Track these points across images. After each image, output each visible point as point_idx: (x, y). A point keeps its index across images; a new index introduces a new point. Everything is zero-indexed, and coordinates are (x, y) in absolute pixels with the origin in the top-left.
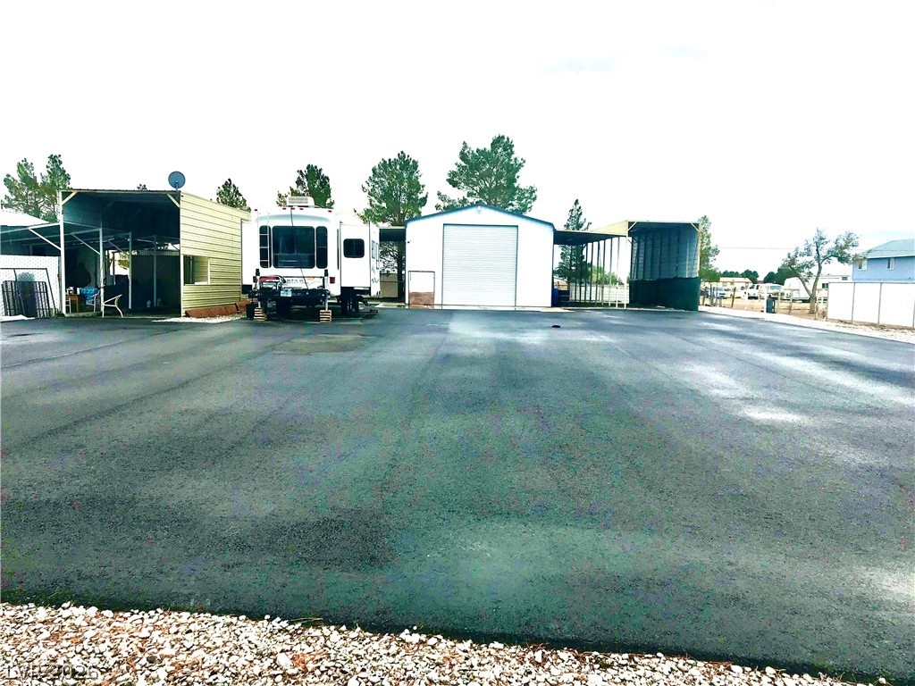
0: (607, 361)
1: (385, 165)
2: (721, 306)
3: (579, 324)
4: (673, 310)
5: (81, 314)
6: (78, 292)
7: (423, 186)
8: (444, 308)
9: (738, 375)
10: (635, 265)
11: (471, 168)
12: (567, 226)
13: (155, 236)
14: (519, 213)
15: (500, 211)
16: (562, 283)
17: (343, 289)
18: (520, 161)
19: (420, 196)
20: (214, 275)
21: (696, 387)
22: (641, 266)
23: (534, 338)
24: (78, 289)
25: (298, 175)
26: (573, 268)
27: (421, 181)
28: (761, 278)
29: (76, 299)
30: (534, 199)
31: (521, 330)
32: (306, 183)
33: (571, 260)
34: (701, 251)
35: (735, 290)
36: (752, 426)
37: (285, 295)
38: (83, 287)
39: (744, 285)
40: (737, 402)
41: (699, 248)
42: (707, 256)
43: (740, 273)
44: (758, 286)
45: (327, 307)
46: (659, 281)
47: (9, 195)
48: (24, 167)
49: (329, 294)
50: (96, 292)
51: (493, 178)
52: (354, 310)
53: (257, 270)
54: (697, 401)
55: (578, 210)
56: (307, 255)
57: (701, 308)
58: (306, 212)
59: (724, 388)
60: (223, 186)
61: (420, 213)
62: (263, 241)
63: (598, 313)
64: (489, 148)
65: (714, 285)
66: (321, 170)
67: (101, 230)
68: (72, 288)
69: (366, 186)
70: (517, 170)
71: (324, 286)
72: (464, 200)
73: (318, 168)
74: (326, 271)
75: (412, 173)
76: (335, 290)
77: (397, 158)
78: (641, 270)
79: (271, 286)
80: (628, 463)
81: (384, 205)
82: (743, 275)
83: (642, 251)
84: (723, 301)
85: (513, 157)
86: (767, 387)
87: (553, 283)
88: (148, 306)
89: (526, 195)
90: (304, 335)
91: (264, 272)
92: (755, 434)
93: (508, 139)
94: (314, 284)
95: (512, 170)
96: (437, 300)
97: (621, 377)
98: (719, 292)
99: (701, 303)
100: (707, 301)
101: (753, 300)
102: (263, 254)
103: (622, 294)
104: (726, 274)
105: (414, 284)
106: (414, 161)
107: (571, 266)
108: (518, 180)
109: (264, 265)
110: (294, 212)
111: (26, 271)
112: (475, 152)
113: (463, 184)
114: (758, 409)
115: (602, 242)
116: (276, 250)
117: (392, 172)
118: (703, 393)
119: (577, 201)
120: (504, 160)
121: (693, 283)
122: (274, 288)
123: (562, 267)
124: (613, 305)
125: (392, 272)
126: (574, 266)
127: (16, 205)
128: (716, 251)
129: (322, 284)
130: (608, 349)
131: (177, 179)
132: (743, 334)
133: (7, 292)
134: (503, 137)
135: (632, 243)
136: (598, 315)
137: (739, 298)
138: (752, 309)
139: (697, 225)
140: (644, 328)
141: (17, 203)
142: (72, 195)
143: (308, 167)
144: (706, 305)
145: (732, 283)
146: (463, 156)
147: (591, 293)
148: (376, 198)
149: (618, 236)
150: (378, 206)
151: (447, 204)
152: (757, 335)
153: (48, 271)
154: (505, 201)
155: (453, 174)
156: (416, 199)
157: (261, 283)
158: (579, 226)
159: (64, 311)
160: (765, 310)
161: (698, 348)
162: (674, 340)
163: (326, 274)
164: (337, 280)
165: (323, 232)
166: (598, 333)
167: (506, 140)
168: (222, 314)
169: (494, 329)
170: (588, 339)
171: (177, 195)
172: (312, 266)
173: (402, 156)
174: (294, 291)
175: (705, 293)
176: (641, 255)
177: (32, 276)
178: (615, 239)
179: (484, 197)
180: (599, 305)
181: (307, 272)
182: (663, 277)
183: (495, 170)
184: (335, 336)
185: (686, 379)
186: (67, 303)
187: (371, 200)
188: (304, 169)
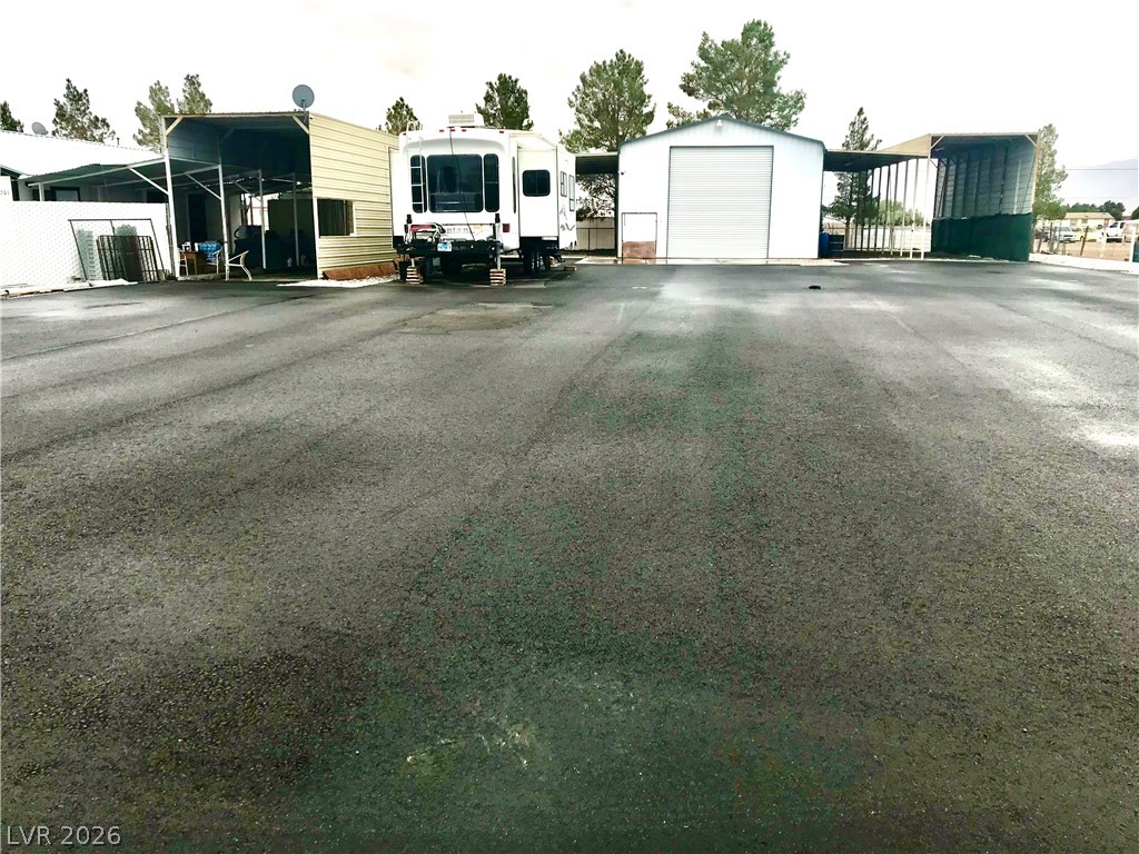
0: (875, 342)
1: (598, 70)
2: (1064, 253)
3: (850, 282)
4: (992, 260)
5: (200, 277)
6: (197, 249)
7: (649, 97)
8: (670, 262)
9: (1078, 365)
10: (941, 199)
11: (715, 69)
12: (846, 145)
13: (293, 174)
14: (780, 129)
15: (755, 127)
16: (836, 224)
17: (523, 240)
18: (782, 56)
19: (646, 110)
20: (363, 224)
21: (1007, 385)
22: (949, 198)
23: (777, 307)
24: (196, 245)
25: (487, 88)
26: (854, 204)
27: (647, 90)
28: (1128, 213)
29: (194, 257)
30: (801, 108)
31: (761, 294)
32: (497, 99)
33: (851, 192)
34: (1039, 176)
35: (1087, 230)
36: (1095, 459)
37: (443, 250)
38: (203, 241)
39: (1102, 222)
40: (1073, 413)
41: (1035, 171)
42: (1048, 182)
43: (1098, 205)
44: (1122, 224)
45: (499, 264)
46: (973, 221)
47: (142, 128)
48: (157, 92)
49: (502, 247)
50: (218, 248)
51: (745, 82)
52: (544, 268)
53: (409, 216)
54: (1004, 410)
55: (863, 123)
56: (474, 193)
57: (1032, 257)
58: (470, 134)
59: (1052, 387)
60: (394, 108)
61: (644, 133)
62: (415, 177)
63: (885, 266)
64: (739, 38)
65: (1056, 223)
66: (516, 81)
67: (220, 167)
68: (189, 244)
69: (573, 99)
70: (778, 68)
71: (494, 236)
72: (706, 114)
73: (514, 78)
74: (497, 215)
75: (634, 79)
76: (510, 241)
77: (615, 59)
78: (949, 204)
79: (425, 238)
80: (860, 537)
81: (597, 124)
82: (1101, 210)
83: (952, 178)
84: (1069, 247)
85: (773, 50)
86: (1127, 385)
87: (821, 225)
88: (289, 265)
89: (790, 103)
90: (457, 305)
91: (418, 219)
92: (1097, 477)
93: (766, 25)
94: (483, 234)
95: (770, 69)
96: (661, 252)
97: (891, 370)
98: (1063, 233)
99: (1035, 249)
100: (1045, 247)
101: (1115, 244)
102: (416, 194)
103: (921, 240)
104: (1076, 208)
105: (631, 231)
106: (637, 62)
107: (851, 200)
108: (779, 83)
109: (417, 209)
110: (454, 135)
111: (126, 223)
112: (719, 45)
113: (702, 91)
114: (1107, 425)
115: (893, 167)
116: (432, 189)
117: (607, 79)
118: (1018, 394)
119: (861, 110)
120: (760, 55)
121: (1024, 221)
122: (430, 240)
123: (837, 202)
124: (906, 254)
125: (607, 215)
126: (855, 200)
127: (151, 141)
128: (1062, 176)
129: (492, 234)
130: (883, 323)
131: (303, 95)
132: (1093, 295)
133: (104, 249)
134: (759, 23)
135: (938, 167)
136: (880, 268)
137: (1094, 241)
138: (1110, 256)
139: (1034, 137)
140: (945, 289)
141: (152, 138)
142: (177, 122)
143: (500, 77)
144: (1042, 252)
145: (1085, 221)
146: (703, 54)
147: (878, 237)
148: (587, 116)
149: (917, 157)
150: (589, 127)
151: (681, 120)
152: (1114, 297)
153: (153, 222)
154: (761, 112)
155: (688, 78)
156: (641, 114)
157: (414, 233)
158: (863, 145)
159: (177, 275)
160: (1131, 258)
161: (1018, 319)
162: (986, 308)
163: (498, 220)
164: (514, 228)
165: (492, 161)
166: (874, 297)
167: (763, 27)
168: (374, 275)
169: (723, 292)
170: (855, 306)
171: (305, 118)
172: (479, 209)
173: (621, 56)
174: (456, 243)
175: (1042, 236)
176: (949, 184)
177: (134, 229)
178: (912, 162)
179: (733, 110)
180: (887, 254)
181: (473, 217)
182: (980, 215)
183: (747, 70)
184: (499, 305)
185: (992, 372)
186: (182, 263)
187: (579, 120)
188: (495, 81)
